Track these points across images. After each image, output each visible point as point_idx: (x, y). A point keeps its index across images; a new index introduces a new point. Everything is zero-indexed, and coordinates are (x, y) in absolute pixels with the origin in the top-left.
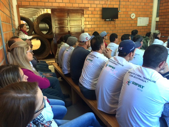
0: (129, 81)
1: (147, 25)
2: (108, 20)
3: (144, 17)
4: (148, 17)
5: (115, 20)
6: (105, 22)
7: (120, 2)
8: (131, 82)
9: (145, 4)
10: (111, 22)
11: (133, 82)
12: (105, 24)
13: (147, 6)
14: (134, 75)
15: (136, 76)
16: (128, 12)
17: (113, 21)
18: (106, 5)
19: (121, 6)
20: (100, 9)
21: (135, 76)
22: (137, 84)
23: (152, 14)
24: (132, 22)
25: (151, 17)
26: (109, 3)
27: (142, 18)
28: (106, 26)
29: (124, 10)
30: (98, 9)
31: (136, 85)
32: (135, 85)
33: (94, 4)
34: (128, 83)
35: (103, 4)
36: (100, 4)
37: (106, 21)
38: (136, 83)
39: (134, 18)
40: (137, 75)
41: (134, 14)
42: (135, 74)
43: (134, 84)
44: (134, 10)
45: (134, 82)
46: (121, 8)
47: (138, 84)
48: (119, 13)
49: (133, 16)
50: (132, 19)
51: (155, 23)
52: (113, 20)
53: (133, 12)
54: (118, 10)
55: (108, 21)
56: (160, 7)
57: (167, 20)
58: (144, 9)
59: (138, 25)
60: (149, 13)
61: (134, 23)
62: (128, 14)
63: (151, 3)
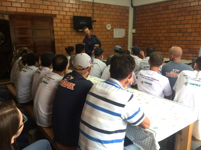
1: (123, 37)
2: (81, 30)
3: (120, 28)
4: (124, 28)
6: (77, 32)
7: (92, 9)
9: (120, 14)
12: (78, 35)
13: (122, 16)
16: (103, 22)
18: (77, 13)
19: (95, 16)
20: (70, 18)
24: (108, 33)
25: (128, 29)
26: (80, 11)
27: (118, 29)
28: (79, 37)
29: (99, 19)
30: (67, 17)
33: (63, 11)
35: (74, 12)
36: (70, 11)
37: (79, 31)
39: (110, 29)
41: (109, 24)
44: (109, 20)
48: (93, 23)
49: (109, 27)
50: (108, 30)
51: (132, 35)
53: (108, 22)
56: (136, 18)
57: (143, 32)
58: (120, 19)
59: (115, 36)
60: (125, 24)
61: (111, 35)
62: (103, 25)
63: (126, 13)
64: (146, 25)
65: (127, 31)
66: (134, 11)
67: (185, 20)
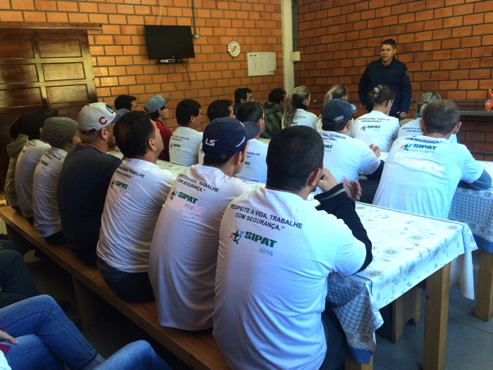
0: (237, 232)
1: (273, 74)
2: (167, 61)
3: (262, 51)
4: (272, 50)
5: (185, 60)
6: (157, 67)
7: (195, 10)
8: (243, 232)
9: (260, 17)
10: (177, 66)
11: (247, 233)
12: (160, 74)
14: (247, 215)
15: (254, 216)
16: (219, 37)
17: (181, 65)
18: (154, 18)
19: (199, 22)
20: (138, 31)
21: (251, 215)
22: (257, 236)
24: (233, 66)
25: (281, 51)
26: (162, 11)
27: (258, 54)
28: (163, 78)
29: (209, 32)
30: (130, 30)
31: (256, 241)
32: (253, 239)
33: (117, 14)
34: (235, 238)
35: (146, 15)
36: (135, 14)
37: (162, 63)
38: (254, 235)
39: (238, 54)
40: (255, 213)
41: (235, 42)
42: (251, 211)
43: (249, 238)
44: (235, 32)
45: (251, 234)
46: (199, 27)
47: (261, 237)
48: (196, 42)
49: (235, 49)
50: (233, 57)
51: (292, 66)
52: (182, 62)
53: (233, 38)
54: (193, 33)
55: (165, 63)
56: (298, 23)
57: (318, 57)
58: (261, 28)
59: (251, 73)
60: (273, 40)
61: (240, 69)
62: (219, 44)
63: (275, 12)
64: (324, 40)
65: (279, 58)
66: (293, 7)
67: (415, 22)
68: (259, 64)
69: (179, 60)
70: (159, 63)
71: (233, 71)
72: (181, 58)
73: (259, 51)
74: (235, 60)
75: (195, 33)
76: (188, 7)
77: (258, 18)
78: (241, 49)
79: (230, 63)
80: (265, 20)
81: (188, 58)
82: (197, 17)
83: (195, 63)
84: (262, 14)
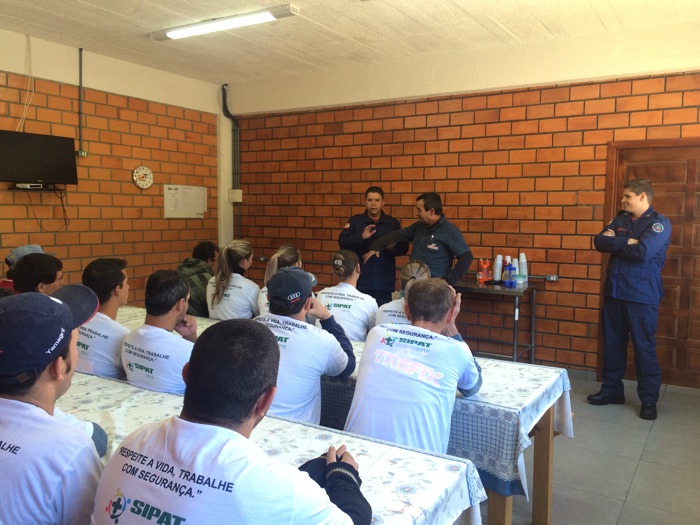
0: (119, 500)
1: (202, 217)
2: (28, 186)
3: (187, 184)
4: (202, 185)
5: (61, 187)
6: (10, 194)
7: (83, 117)
8: (129, 501)
9: (186, 137)
10: (45, 194)
11: (136, 502)
12: (14, 204)
15: (152, 470)
16: (120, 159)
17: (53, 194)
18: (12, 120)
19: (86, 134)
21: (147, 469)
22: (153, 509)
23: (215, 177)
24: (140, 201)
26: (26, 112)
27: (180, 187)
28: (21, 212)
29: (105, 149)
31: (149, 518)
32: (144, 515)
34: (115, 511)
37: (19, 189)
39: (149, 185)
40: (155, 465)
41: (146, 168)
42: (148, 461)
44: (146, 154)
45: (142, 504)
46: (88, 141)
47: (159, 511)
48: (80, 162)
49: (145, 178)
50: (141, 189)
51: (230, 209)
52: (54, 190)
53: (143, 162)
54: (77, 149)
55: (26, 190)
56: (241, 152)
57: (268, 200)
58: (186, 153)
59: (169, 213)
60: (203, 171)
61: (152, 207)
62: (121, 169)
63: (208, 134)
64: (275, 178)
65: (212, 195)
66: (234, 131)
67: (391, 168)
68: (182, 202)
69: (50, 187)
70: (13, 188)
71: (141, 209)
72: (53, 184)
73: (182, 184)
74: (144, 193)
75: (81, 149)
76: (72, 111)
77: (183, 138)
78: (154, 179)
79: (135, 197)
80: (194, 143)
81: (65, 183)
82: (86, 127)
83: (77, 192)
84: (189, 134)
